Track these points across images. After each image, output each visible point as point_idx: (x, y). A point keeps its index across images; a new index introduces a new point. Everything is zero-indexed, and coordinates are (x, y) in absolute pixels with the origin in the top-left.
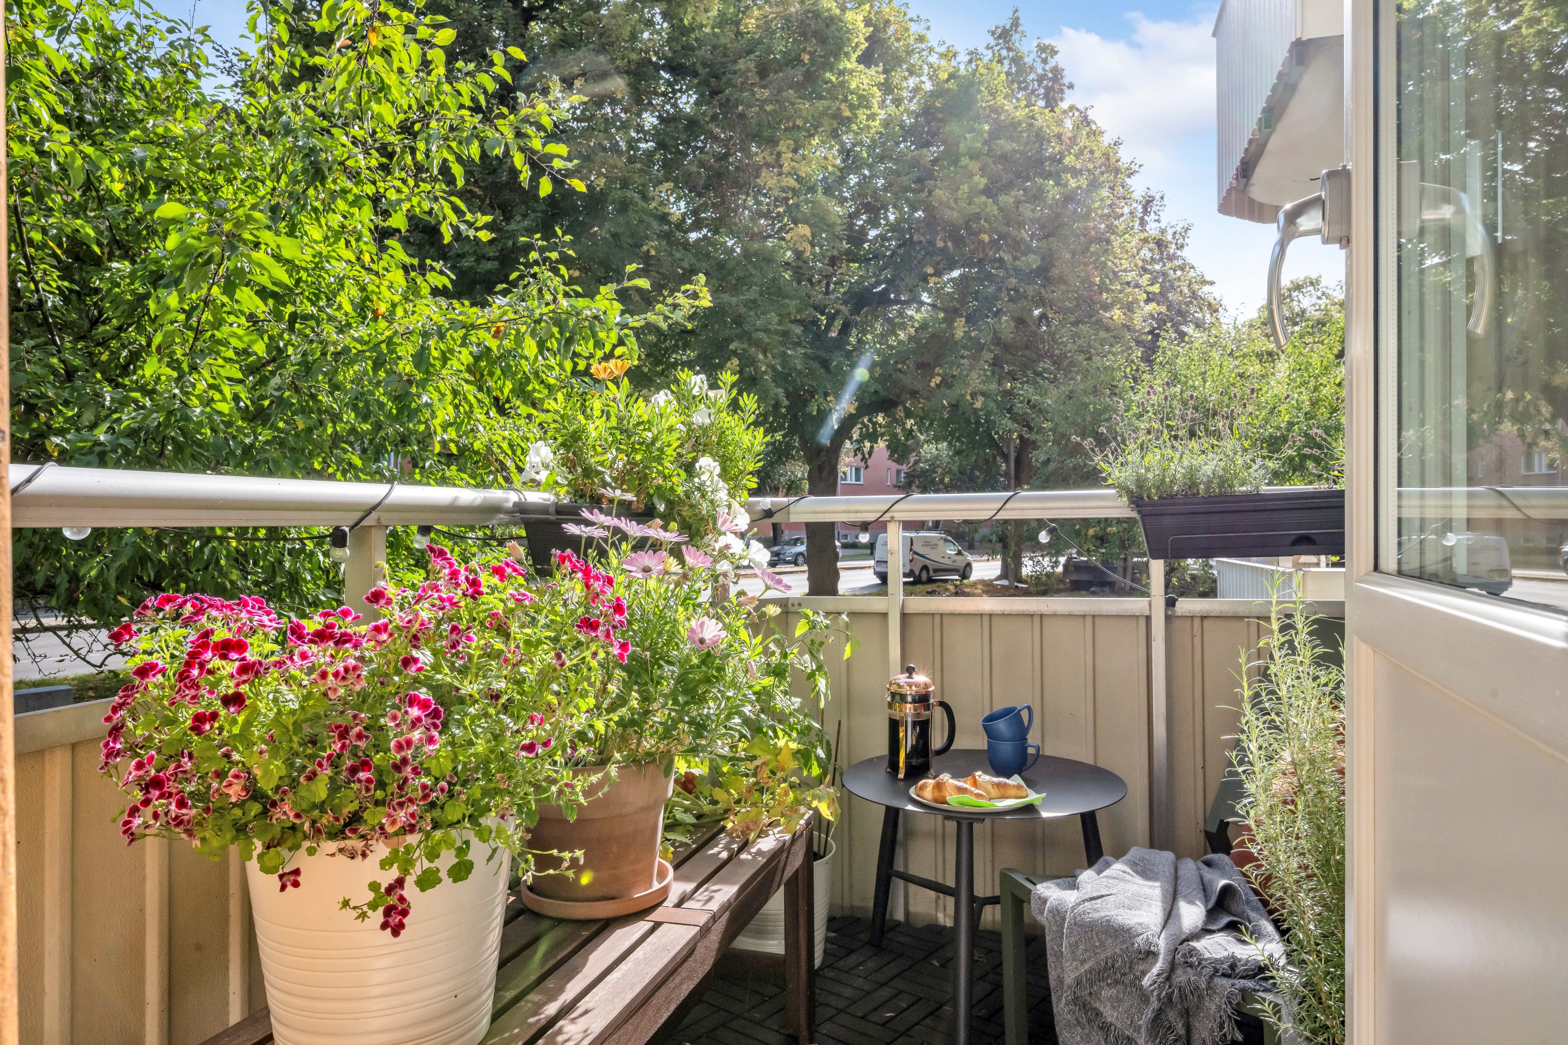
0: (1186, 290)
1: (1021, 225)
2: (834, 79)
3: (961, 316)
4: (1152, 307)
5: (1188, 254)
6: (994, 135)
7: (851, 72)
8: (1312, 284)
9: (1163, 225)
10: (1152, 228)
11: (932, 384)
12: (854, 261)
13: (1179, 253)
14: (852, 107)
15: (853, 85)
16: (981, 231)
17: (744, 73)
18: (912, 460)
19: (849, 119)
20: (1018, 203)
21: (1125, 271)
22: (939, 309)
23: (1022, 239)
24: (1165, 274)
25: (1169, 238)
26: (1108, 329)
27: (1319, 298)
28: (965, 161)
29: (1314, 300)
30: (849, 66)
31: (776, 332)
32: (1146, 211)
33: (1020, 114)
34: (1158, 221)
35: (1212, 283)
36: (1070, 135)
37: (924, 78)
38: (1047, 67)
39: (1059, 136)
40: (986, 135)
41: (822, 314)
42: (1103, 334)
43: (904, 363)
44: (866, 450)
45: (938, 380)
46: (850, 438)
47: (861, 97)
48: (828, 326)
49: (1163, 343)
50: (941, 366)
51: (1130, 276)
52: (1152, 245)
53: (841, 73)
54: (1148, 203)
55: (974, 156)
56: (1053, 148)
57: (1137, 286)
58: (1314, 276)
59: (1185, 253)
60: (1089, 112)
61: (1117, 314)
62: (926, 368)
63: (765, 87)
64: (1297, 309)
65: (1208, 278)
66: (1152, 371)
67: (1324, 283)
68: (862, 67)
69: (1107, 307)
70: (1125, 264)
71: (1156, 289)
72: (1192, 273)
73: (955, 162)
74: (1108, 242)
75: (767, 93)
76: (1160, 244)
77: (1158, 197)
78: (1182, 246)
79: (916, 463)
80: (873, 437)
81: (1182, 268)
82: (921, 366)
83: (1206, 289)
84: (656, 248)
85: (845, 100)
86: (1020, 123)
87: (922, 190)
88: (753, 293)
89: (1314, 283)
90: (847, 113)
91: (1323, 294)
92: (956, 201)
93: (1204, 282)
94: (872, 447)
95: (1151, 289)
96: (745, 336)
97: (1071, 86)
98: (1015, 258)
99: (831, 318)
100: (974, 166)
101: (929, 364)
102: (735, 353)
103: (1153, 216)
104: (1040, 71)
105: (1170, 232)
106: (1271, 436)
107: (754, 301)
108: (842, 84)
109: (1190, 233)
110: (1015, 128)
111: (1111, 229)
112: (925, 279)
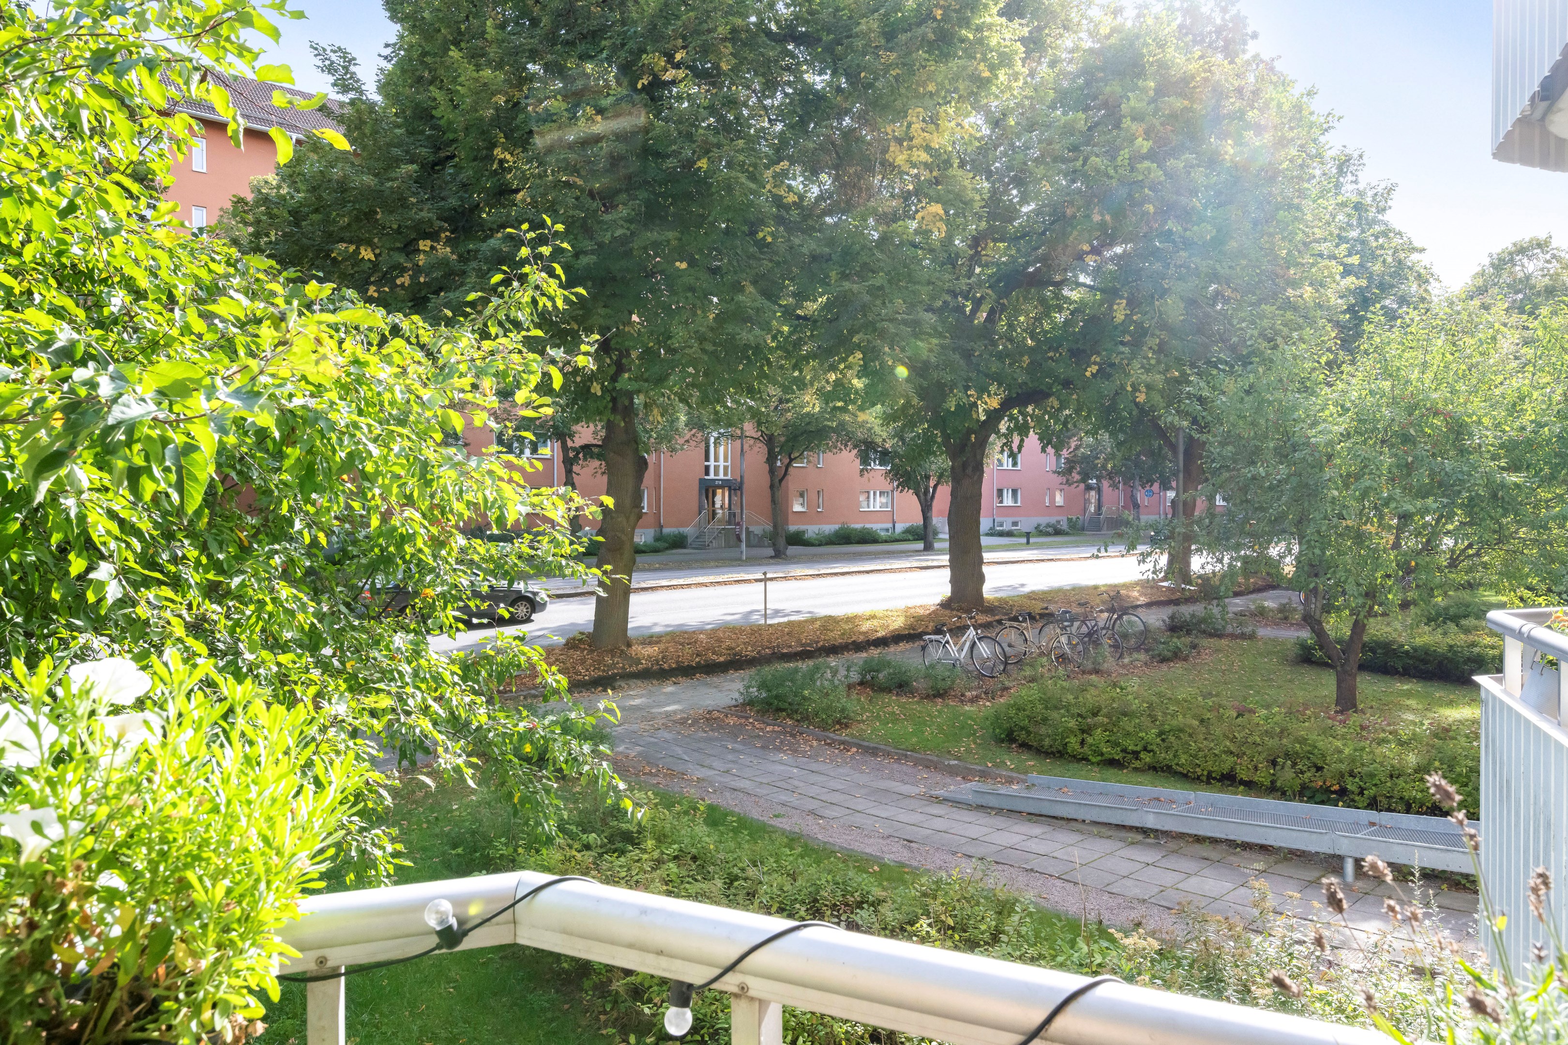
0: (1389, 259)
1: (1194, 192)
2: (971, 36)
3: (1122, 298)
4: (1351, 281)
5: (1394, 218)
6: (1160, 92)
7: (990, 27)
8: (1539, 245)
9: (1361, 186)
10: (1349, 191)
11: (1088, 374)
12: (1002, 240)
13: (1380, 217)
14: (992, 68)
15: (993, 42)
16: (1146, 200)
17: (864, 35)
18: (1073, 445)
19: (988, 81)
20: (1189, 167)
21: (1317, 241)
22: (1097, 289)
23: (1193, 208)
24: (1363, 242)
25: (1368, 200)
26: (1295, 308)
27: (1548, 262)
28: (1127, 123)
29: (1541, 264)
30: (988, 20)
31: (905, 323)
32: (1341, 171)
33: (1192, 67)
34: (1356, 182)
35: (1422, 250)
36: (1252, 88)
37: (1083, 35)
38: (1227, 17)
39: (1239, 91)
40: (1152, 93)
41: (966, 298)
42: (1289, 315)
43: (1056, 350)
44: (1015, 446)
45: (1094, 369)
46: (997, 432)
47: (1001, 55)
48: (974, 311)
49: (1368, 328)
50: (1098, 353)
51: (1325, 248)
52: (1348, 210)
53: (979, 29)
54: (1344, 164)
55: (1137, 117)
56: (1232, 104)
57: (1332, 257)
58: (1542, 236)
59: (1388, 217)
60: (1276, 63)
61: (1308, 291)
62: (1079, 355)
63: (891, 50)
64: (1520, 275)
65: (1417, 244)
66: (1353, 362)
67: (1554, 243)
68: (1004, 20)
69: (1295, 284)
70: (1319, 233)
71: (1355, 260)
72: (1397, 241)
73: (1117, 126)
74: (1298, 208)
75: (893, 56)
76: (1358, 207)
77: (1356, 155)
78: (1384, 210)
79: (1077, 448)
80: (1023, 430)
81: (1385, 234)
82: (1075, 353)
83: (1415, 257)
84: (772, 234)
85: (984, 59)
86: (1193, 77)
87: (1076, 159)
88: (880, 280)
89: (1542, 245)
90: (986, 74)
91: (1554, 256)
92: (1115, 168)
93: (1415, 250)
94: (1022, 441)
95: (1350, 260)
96: (870, 327)
97: (1255, 36)
98: (1185, 230)
99: (977, 304)
100: (1137, 128)
101: (1084, 351)
102: (858, 347)
103: (1350, 177)
104: (1219, 21)
105: (1370, 193)
106: (1511, 440)
107: (881, 288)
108: (980, 41)
109: (1394, 195)
110: (1187, 83)
111: (1302, 194)
112: (1080, 257)
